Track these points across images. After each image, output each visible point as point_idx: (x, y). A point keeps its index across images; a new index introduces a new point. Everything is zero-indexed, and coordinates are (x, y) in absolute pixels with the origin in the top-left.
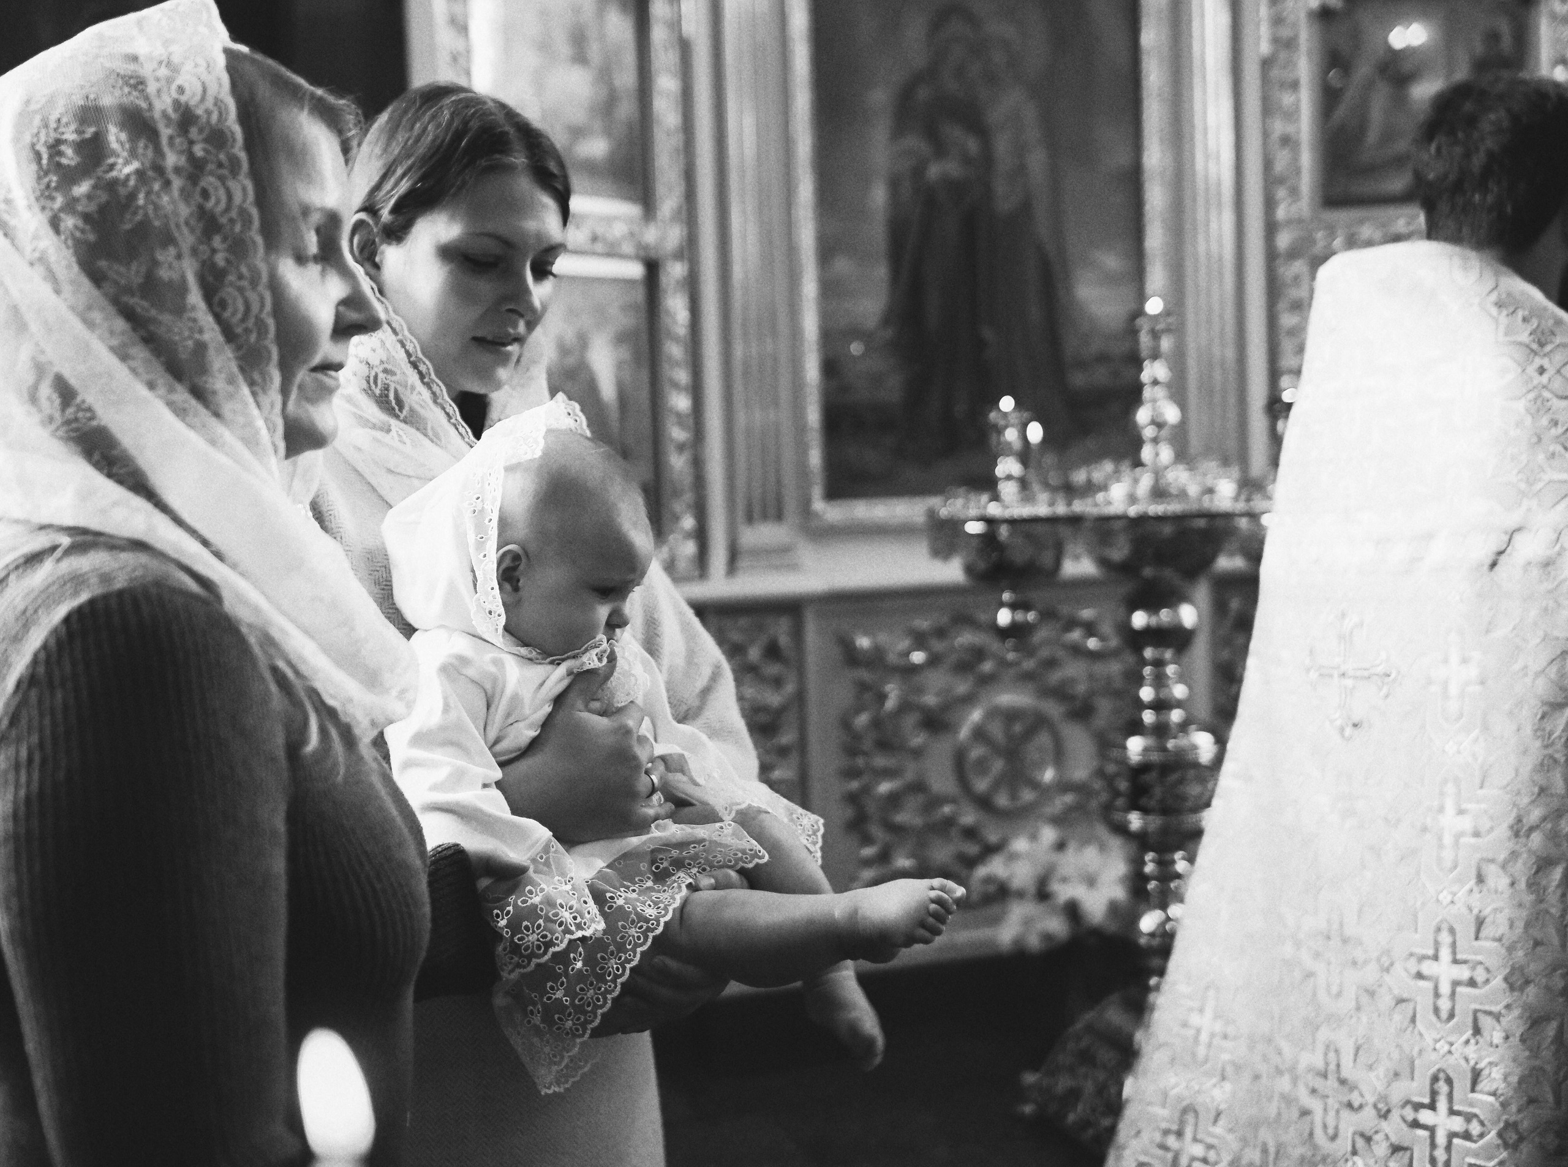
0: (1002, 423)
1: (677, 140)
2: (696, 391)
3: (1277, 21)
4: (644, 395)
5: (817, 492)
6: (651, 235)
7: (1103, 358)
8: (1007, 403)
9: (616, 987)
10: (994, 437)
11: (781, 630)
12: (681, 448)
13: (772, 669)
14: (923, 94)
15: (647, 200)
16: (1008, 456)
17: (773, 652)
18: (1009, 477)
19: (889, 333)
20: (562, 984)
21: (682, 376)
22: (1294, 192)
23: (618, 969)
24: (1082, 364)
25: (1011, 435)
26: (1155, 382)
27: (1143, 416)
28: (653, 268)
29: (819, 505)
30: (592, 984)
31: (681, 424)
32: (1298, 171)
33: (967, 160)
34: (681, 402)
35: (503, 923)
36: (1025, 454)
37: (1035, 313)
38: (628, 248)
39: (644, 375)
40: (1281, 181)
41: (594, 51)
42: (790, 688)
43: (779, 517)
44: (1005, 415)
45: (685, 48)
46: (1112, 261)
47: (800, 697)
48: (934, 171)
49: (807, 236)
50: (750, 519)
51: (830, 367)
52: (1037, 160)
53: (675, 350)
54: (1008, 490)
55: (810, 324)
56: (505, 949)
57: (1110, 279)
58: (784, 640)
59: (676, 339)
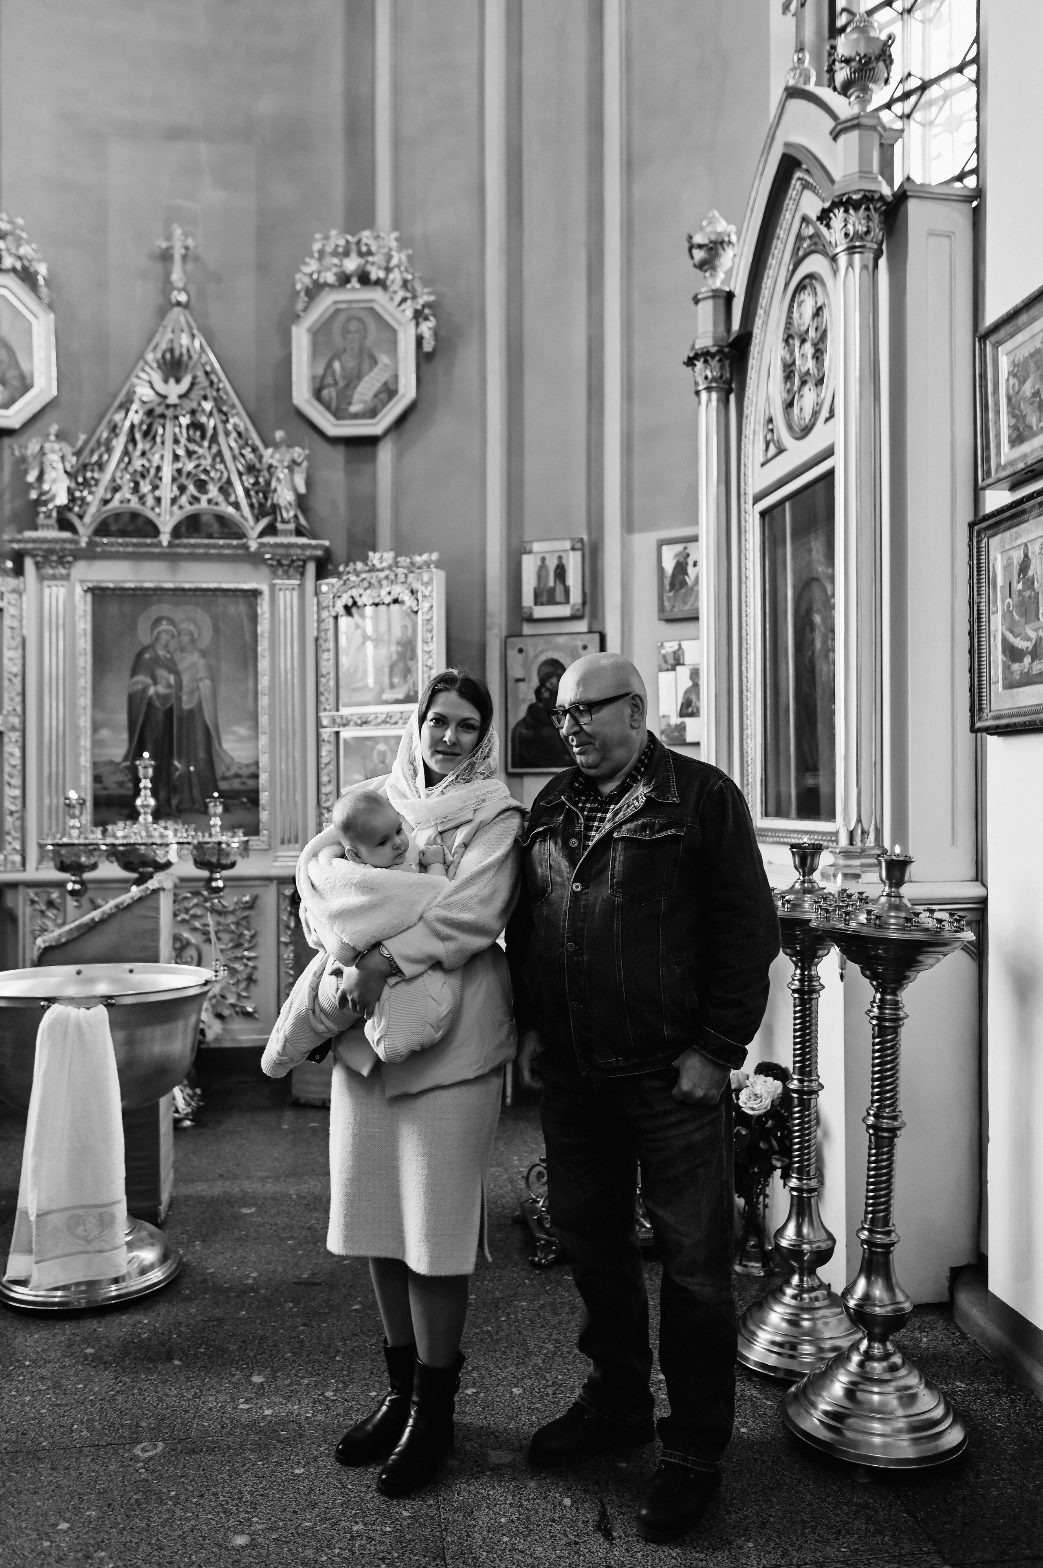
3: (320, 621)
7: (237, 776)
14: (147, 656)
17: (52, 904)
21: (16, 781)
22: (327, 699)
24: (225, 778)
26: (145, 788)
27: (139, 802)
31: (13, 802)
33: (169, 686)
34: (14, 793)
37: (202, 755)
40: (323, 694)
45: (22, 639)
46: (243, 731)
48: (152, 691)
51: (97, 779)
52: (205, 686)
55: (85, 761)
57: (242, 739)
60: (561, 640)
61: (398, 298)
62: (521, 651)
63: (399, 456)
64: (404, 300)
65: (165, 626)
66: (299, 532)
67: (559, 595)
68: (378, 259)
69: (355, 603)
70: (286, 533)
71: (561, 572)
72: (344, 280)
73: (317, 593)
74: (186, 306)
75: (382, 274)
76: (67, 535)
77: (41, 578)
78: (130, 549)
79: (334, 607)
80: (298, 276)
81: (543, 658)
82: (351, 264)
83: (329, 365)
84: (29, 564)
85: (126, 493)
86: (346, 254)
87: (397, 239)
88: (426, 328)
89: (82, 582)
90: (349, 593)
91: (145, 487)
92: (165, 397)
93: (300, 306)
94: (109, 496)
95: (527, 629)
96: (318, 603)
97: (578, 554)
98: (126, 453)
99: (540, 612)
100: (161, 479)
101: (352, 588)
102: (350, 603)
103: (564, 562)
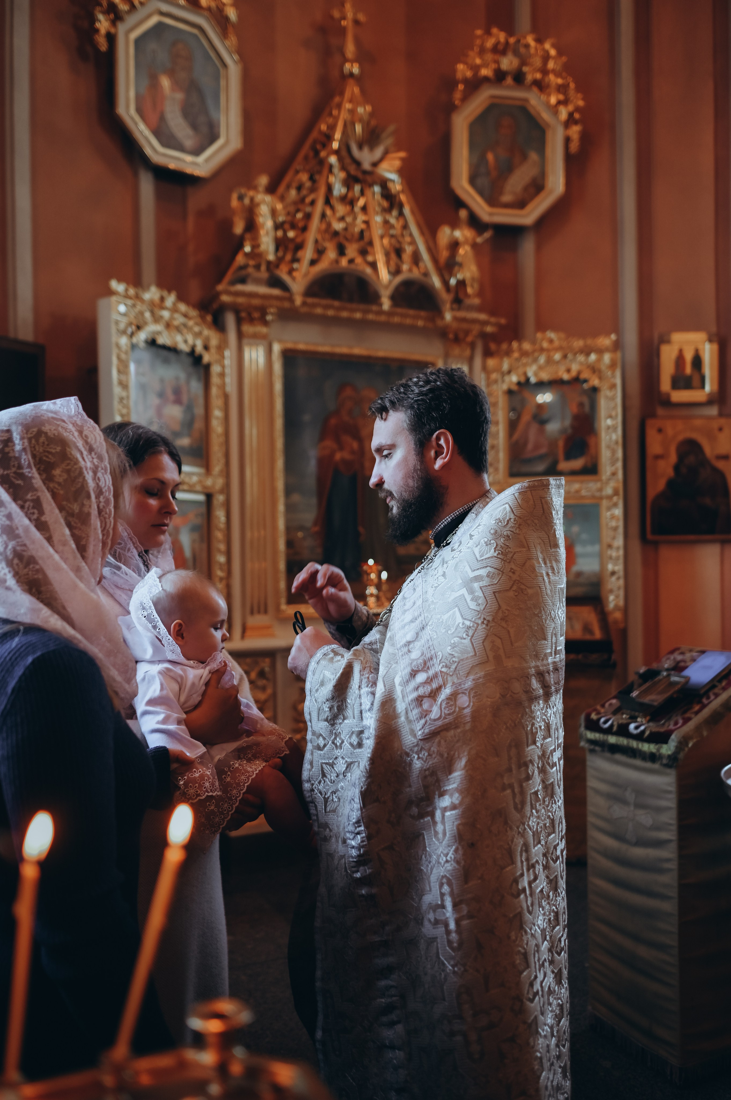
0: (369, 571)
1: (222, 439)
2: (228, 553)
4: (204, 555)
5: (283, 600)
6: (209, 482)
8: (371, 562)
9: (237, 802)
10: (365, 577)
11: (265, 664)
12: (221, 579)
13: (261, 682)
14: (333, 421)
15: (207, 467)
16: (371, 586)
17: (262, 674)
18: (372, 595)
19: (316, 529)
20: (213, 803)
21: (222, 547)
22: (497, 470)
23: (237, 794)
25: (373, 576)
28: (209, 497)
29: (284, 607)
30: (226, 801)
31: (221, 569)
32: (498, 461)
34: (222, 559)
35: (182, 783)
36: (379, 585)
38: (198, 488)
39: (205, 546)
41: (185, 398)
42: (269, 691)
43: (266, 612)
44: (370, 567)
45: (226, 397)
47: (274, 695)
48: (338, 456)
49: (280, 485)
50: (252, 613)
51: (290, 544)
53: (219, 535)
54: (371, 601)
55: (281, 524)
56: (180, 794)
58: (267, 669)
59: (220, 530)
60: (698, 422)
61: (553, 100)
62: (660, 430)
63: (539, 248)
64: (559, 103)
65: (348, 392)
66: (480, 309)
67: (696, 381)
68: (538, 62)
69: (528, 380)
70: (471, 308)
71: (697, 362)
72: (500, 76)
73: (484, 368)
74: (359, 80)
75: (538, 76)
76: (276, 292)
77: (240, 335)
78: (331, 313)
79: (503, 381)
80: (461, 67)
81: (681, 437)
82: (508, 63)
83: (483, 157)
84: (230, 320)
85: (331, 254)
86: (504, 53)
87: (553, 46)
88: (575, 131)
89: (280, 341)
90: (521, 371)
91: (352, 250)
92: (358, 163)
93: (458, 96)
94: (315, 256)
95: (660, 411)
96: (488, 378)
97: (715, 347)
98: (323, 216)
99: (679, 396)
100: (371, 243)
101: (525, 365)
102: (523, 379)
103: (701, 353)
